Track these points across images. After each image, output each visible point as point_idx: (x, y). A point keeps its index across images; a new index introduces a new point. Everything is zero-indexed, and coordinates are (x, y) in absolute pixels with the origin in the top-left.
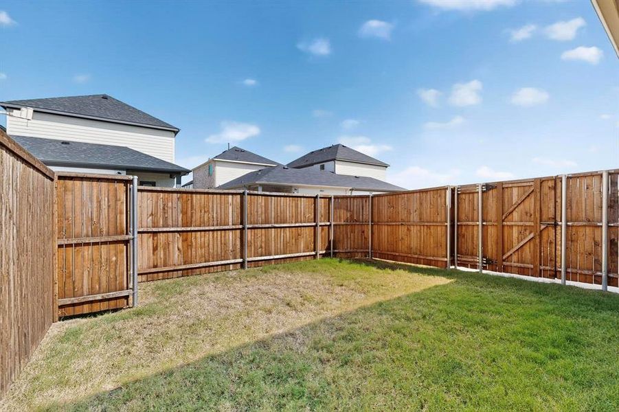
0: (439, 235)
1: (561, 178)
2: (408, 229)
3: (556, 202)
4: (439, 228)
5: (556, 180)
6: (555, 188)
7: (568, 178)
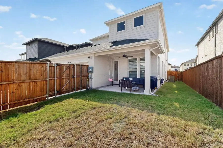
0: (42, 85)
1: (75, 65)
2: (19, 86)
3: (73, 71)
4: (42, 82)
5: (74, 65)
6: (73, 67)
7: (76, 65)
